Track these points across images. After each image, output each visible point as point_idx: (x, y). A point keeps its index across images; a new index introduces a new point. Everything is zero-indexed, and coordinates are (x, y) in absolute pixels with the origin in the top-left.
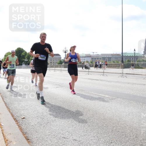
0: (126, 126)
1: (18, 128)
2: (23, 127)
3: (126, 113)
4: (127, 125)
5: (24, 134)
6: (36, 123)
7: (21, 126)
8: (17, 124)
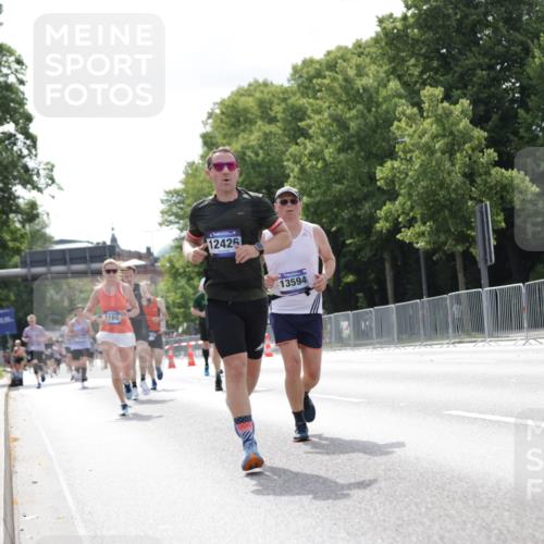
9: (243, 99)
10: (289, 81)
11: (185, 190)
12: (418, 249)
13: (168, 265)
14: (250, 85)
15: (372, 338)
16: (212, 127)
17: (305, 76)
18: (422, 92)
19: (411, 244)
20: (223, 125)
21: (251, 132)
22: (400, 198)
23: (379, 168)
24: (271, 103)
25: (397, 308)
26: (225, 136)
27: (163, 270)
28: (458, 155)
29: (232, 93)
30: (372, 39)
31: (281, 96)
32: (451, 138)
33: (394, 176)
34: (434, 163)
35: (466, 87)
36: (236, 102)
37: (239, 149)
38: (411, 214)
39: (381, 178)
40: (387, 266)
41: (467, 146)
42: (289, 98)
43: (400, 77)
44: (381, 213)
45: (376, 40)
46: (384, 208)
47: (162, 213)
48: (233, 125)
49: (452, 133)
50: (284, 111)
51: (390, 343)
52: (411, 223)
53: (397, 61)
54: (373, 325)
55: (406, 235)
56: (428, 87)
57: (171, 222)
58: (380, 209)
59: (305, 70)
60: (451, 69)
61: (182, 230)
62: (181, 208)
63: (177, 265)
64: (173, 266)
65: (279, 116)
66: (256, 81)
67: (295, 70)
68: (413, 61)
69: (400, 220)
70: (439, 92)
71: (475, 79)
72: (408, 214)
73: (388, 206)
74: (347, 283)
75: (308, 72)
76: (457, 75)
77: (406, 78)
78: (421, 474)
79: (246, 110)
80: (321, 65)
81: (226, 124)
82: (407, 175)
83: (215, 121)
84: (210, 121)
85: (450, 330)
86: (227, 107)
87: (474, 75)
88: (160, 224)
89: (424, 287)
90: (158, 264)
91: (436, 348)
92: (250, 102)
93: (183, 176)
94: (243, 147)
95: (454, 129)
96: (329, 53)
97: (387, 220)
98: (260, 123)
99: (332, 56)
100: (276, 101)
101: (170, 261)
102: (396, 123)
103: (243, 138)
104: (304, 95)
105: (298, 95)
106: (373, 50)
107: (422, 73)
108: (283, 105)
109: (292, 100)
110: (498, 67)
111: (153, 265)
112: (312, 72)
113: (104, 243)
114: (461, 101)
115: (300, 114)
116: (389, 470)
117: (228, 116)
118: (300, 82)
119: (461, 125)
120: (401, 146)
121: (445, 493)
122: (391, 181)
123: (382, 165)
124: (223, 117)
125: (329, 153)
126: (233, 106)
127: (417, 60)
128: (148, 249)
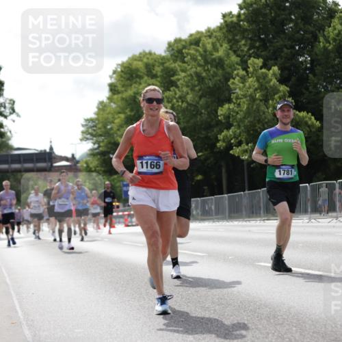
9: (135, 63)
10: (165, 52)
11: (97, 119)
12: (243, 161)
13: (85, 165)
14: (140, 54)
15: (212, 215)
16: (116, 79)
17: (176, 49)
18: (249, 62)
19: (239, 157)
20: (122, 79)
21: (140, 84)
22: (233, 128)
23: (220, 108)
24: (153, 66)
25: (229, 196)
26: (123, 86)
27: (82, 168)
28: (270, 102)
29: (129, 58)
30: (218, 27)
31: (160, 61)
32: (266, 91)
33: (230, 114)
34: (255, 107)
35: (276, 59)
36: (130, 64)
37: (132, 94)
38: (240, 138)
39: (222, 115)
40: (224, 170)
41: (276, 96)
42: (165, 63)
43: (235, 52)
44: (220, 137)
45: (220, 28)
46: (223, 134)
47: (83, 132)
48: (128, 79)
49: (266, 88)
50: (162, 71)
51: (224, 219)
52: (239, 144)
53: (233, 42)
54: (213, 207)
55: (236, 151)
56: (252, 58)
57: (87, 139)
58: (221, 134)
59: (176, 45)
60: (268, 47)
61: (94, 144)
62: (94, 130)
63: (91, 166)
64: (88, 166)
65: (159, 74)
66: (144, 51)
67: (170, 45)
68: (243, 42)
69: (232, 141)
70: (259, 62)
71: (283, 54)
72: (237, 138)
73: (225, 133)
74: (197, 180)
75: (177, 47)
76: (272, 51)
77: (239, 52)
78: (241, 302)
79: (137, 70)
80: (186, 42)
81: (124, 78)
82: (237, 113)
83: (117, 76)
84: (114, 75)
85: (262, 212)
86: (125, 68)
87: (282, 52)
88: (81, 140)
89: (246, 184)
90: (79, 165)
91: (253, 223)
92: (140, 65)
93: (96, 110)
94: (135, 93)
95: (267, 85)
96: (191, 35)
97: (224, 141)
98: (146, 78)
99: (193, 37)
100: (157, 64)
101: (87, 163)
102: (232, 80)
103: (135, 87)
104: (175, 61)
105: (172, 61)
106: (218, 34)
107: (249, 49)
108: (161, 67)
109: (167, 65)
110: (297, 48)
111: (75, 165)
112: (180, 47)
113: (45, 151)
114: (273, 68)
115: (172, 73)
116: (221, 299)
117: (125, 74)
118: (172, 52)
119: (272, 83)
120: (235, 95)
121: (256, 314)
122: (227, 117)
123: (222, 107)
124: (122, 74)
125: (189, 97)
126: (128, 67)
127: (246, 41)
128: (73, 155)
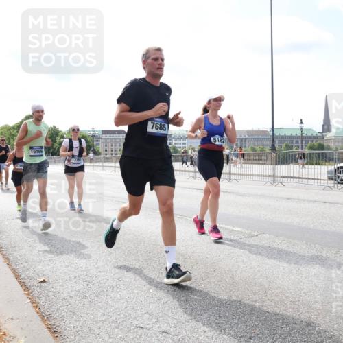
0: (284, 298)
1: (30, 304)
2: (43, 302)
3: (284, 269)
4: (287, 297)
5: (45, 318)
6: (73, 293)
7: (38, 300)
8: (28, 294)
